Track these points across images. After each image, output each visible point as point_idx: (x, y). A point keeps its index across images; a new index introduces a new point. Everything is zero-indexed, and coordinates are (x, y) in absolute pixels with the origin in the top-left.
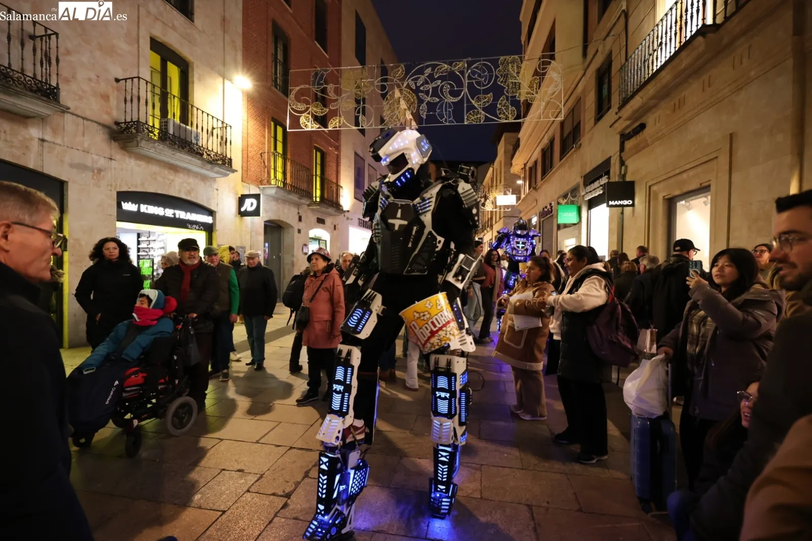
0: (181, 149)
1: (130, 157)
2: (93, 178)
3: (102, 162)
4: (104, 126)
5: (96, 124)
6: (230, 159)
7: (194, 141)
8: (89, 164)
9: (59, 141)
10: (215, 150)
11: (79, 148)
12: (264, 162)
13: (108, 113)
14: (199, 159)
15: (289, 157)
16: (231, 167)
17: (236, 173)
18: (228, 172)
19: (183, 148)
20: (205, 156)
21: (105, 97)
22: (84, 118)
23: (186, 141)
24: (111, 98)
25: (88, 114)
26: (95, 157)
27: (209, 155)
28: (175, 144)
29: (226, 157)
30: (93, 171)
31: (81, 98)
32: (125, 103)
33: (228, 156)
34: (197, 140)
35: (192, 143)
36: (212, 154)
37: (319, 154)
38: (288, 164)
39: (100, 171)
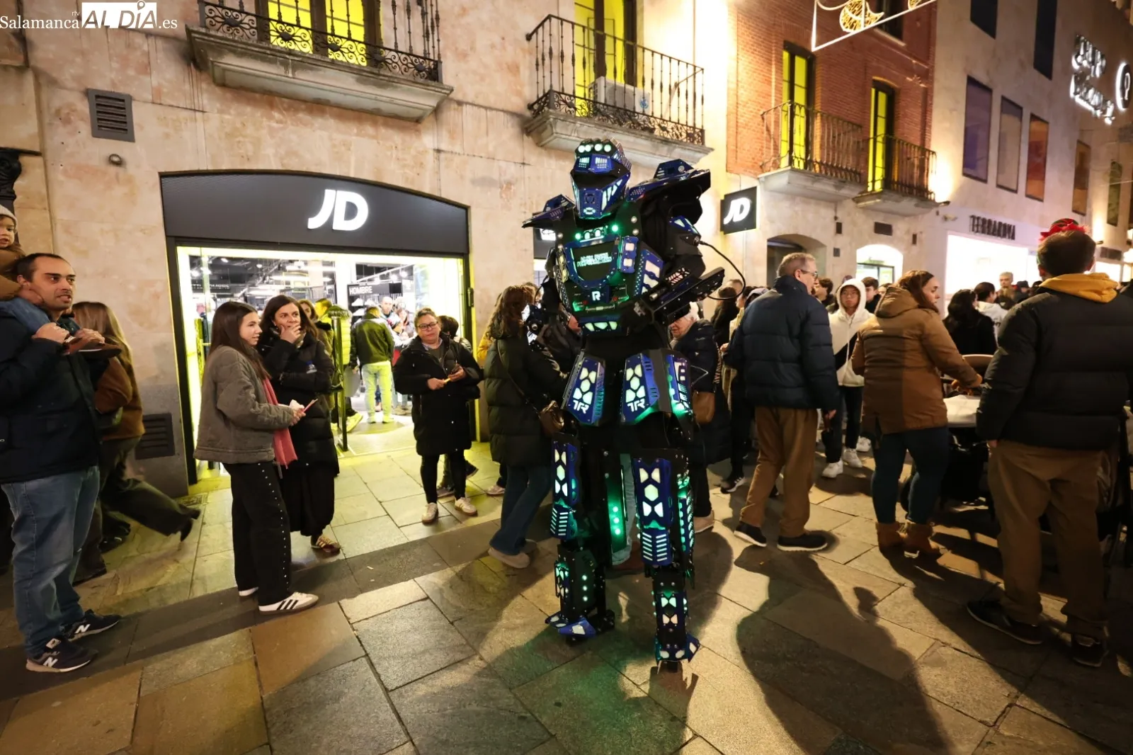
0: (616, 125)
1: (550, 157)
2: (502, 197)
3: (512, 171)
4: (513, 114)
5: (502, 113)
6: (702, 131)
7: (639, 109)
8: (495, 176)
9: (457, 149)
10: (674, 119)
11: (483, 155)
12: (768, 130)
13: (519, 94)
14: (647, 138)
15: (818, 107)
16: (703, 143)
17: (711, 154)
18: (698, 155)
19: (621, 124)
20: (657, 132)
21: (514, 69)
22: (486, 108)
23: (626, 110)
24: (522, 68)
25: (492, 101)
26: (503, 164)
27: (664, 129)
28: (608, 117)
29: (694, 128)
30: (501, 187)
31: (482, 79)
32: (537, 69)
33: (699, 126)
34: (644, 104)
35: (634, 112)
36: (669, 126)
37: (882, 97)
38: (817, 123)
39: (509, 184)
